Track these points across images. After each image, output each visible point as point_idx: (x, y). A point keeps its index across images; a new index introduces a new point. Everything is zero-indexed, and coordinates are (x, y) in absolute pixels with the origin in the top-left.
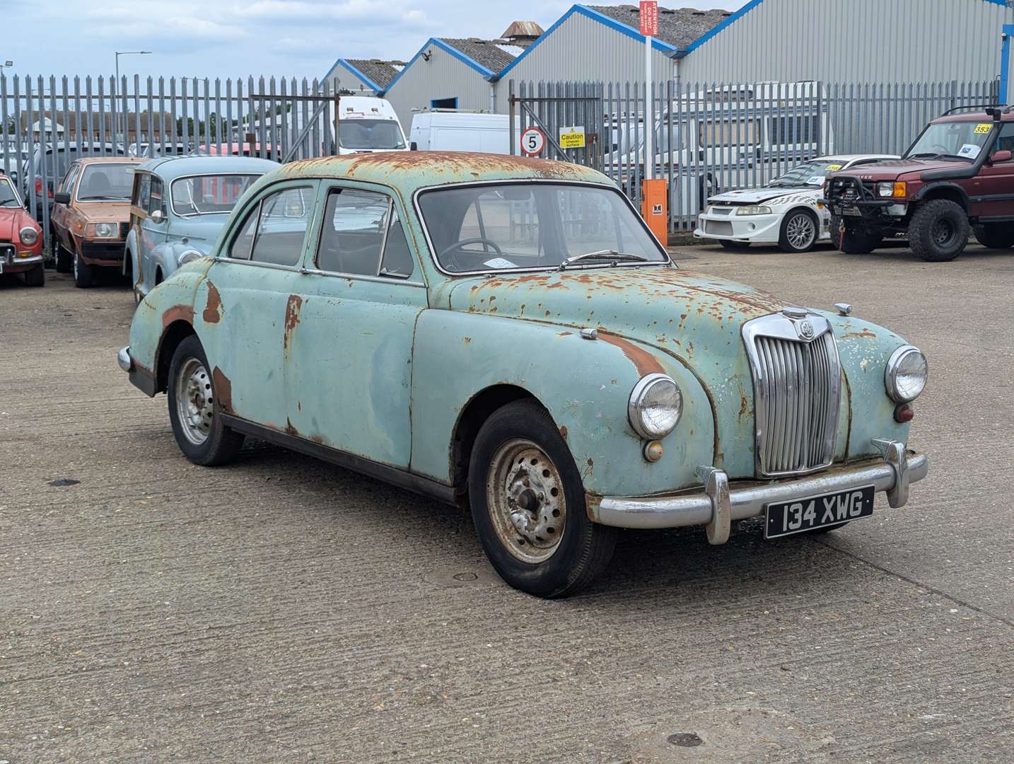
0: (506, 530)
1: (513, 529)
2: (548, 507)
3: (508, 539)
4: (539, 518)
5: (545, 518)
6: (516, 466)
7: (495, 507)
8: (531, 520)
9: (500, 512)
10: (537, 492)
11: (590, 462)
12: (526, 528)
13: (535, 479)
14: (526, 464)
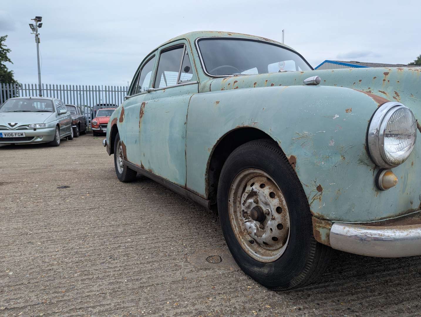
0: (241, 232)
1: (246, 231)
2: (273, 221)
3: (243, 238)
4: (266, 228)
5: (271, 229)
6: (249, 189)
7: (233, 215)
8: (259, 229)
9: (237, 219)
10: (264, 208)
11: (319, 189)
12: (255, 234)
13: (263, 199)
14: (256, 187)
